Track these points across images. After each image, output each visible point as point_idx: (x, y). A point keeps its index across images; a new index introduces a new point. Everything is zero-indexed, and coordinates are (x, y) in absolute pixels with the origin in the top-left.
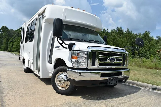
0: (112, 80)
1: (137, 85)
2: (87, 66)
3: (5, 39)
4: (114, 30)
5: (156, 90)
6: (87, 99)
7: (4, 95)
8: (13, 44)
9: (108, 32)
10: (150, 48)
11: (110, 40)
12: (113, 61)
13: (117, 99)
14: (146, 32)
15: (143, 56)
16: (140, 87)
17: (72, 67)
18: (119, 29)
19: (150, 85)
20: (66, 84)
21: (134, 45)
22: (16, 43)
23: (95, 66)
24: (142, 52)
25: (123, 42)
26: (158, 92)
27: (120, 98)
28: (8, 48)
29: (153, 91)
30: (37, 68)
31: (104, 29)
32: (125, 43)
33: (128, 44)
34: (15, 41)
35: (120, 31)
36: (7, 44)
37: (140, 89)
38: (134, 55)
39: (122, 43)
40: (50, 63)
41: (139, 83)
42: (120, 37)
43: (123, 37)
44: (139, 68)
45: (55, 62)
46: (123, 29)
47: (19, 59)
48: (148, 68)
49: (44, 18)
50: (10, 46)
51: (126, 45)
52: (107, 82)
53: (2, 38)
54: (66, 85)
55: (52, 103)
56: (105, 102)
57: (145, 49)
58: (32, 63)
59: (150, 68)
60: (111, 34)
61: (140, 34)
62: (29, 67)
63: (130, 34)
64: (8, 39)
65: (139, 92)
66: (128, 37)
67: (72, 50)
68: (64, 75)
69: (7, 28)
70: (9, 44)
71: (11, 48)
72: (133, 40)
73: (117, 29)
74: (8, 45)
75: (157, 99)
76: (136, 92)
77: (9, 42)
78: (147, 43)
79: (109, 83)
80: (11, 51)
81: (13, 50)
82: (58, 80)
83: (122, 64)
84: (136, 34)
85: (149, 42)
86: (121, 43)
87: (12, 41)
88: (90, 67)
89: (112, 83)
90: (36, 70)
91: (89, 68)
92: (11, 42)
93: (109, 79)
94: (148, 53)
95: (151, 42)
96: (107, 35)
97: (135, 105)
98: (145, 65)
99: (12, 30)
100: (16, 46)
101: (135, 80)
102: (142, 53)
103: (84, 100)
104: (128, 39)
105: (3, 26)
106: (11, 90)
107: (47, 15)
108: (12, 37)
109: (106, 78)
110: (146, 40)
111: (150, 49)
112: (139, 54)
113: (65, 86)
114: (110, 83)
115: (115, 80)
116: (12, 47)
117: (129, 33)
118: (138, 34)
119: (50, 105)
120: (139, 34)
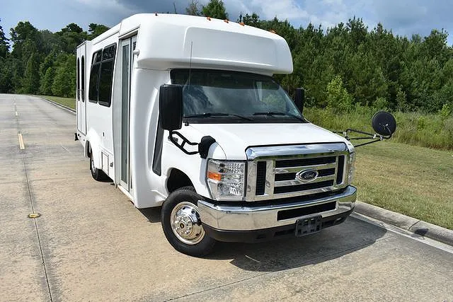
0: (307, 224)
1: (380, 218)
2: (245, 195)
3: (30, 61)
4: (341, 25)
5: (423, 235)
6: (246, 269)
7: (55, 260)
8: (53, 75)
9: (320, 35)
10: (443, 82)
11: (328, 60)
12: (311, 178)
13: (317, 268)
14: (433, 33)
15: (420, 106)
16: (386, 226)
17: (208, 196)
18: (353, 25)
19: (413, 220)
20: (196, 232)
21: (395, 71)
22: (60, 70)
23: (265, 195)
24: (420, 94)
25: (364, 64)
26: (428, 243)
27: (326, 264)
28: (39, 85)
29: (416, 239)
30: (125, 176)
31: (310, 26)
32: (369, 68)
33: (379, 70)
34: (58, 65)
35: (357, 32)
36: (35, 73)
37: (384, 231)
38: (396, 103)
39: (362, 68)
40: (158, 171)
41: (384, 212)
42: (356, 51)
43: (365, 49)
44: (404, 145)
45: (168, 173)
46: (365, 24)
47: (77, 139)
48: (428, 146)
49: (136, 56)
50: (44, 80)
51: (373, 72)
52: (295, 229)
53: (22, 56)
54: (197, 235)
55: (164, 280)
56: (287, 276)
57: (429, 83)
58: (112, 164)
59: (436, 147)
60: (329, 41)
61: (416, 39)
62: (105, 170)
63: (386, 39)
64: (37, 61)
65: (378, 242)
66: (379, 50)
67: (208, 158)
68: (190, 210)
69: (32, 28)
70: (41, 73)
71: (47, 86)
72: (394, 59)
73: (347, 24)
74: (39, 77)
75: (416, 268)
76: (372, 242)
77: (42, 66)
78: (434, 67)
79: (300, 231)
80: (49, 93)
81: (54, 90)
82: (176, 222)
83: (335, 181)
84: (405, 40)
85: (442, 63)
86: (356, 68)
87: (50, 64)
88: (252, 197)
89: (306, 232)
90: (122, 182)
91: (248, 199)
92: (47, 67)
93: (299, 223)
94: (436, 95)
95: (447, 63)
96: (318, 42)
97: (357, 287)
98: (423, 137)
99: (47, 32)
100: (63, 79)
101: (377, 202)
102: (420, 97)
103: (240, 270)
104: (380, 55)
105: (21, 23)
106: (67, 243)
107: (143, 49)
108: (49, 52)
109: (292, 221)
110: (432, 58)
111: (442, 85)
112: (409, 99)
113: (194, 236)
114: (302, 232)
115: (313, 222)
116: (50, 82)
117: (382, 37)
118: (409, 39)
119: (161, 289)
120: (413, 38)
